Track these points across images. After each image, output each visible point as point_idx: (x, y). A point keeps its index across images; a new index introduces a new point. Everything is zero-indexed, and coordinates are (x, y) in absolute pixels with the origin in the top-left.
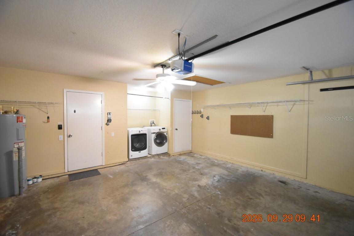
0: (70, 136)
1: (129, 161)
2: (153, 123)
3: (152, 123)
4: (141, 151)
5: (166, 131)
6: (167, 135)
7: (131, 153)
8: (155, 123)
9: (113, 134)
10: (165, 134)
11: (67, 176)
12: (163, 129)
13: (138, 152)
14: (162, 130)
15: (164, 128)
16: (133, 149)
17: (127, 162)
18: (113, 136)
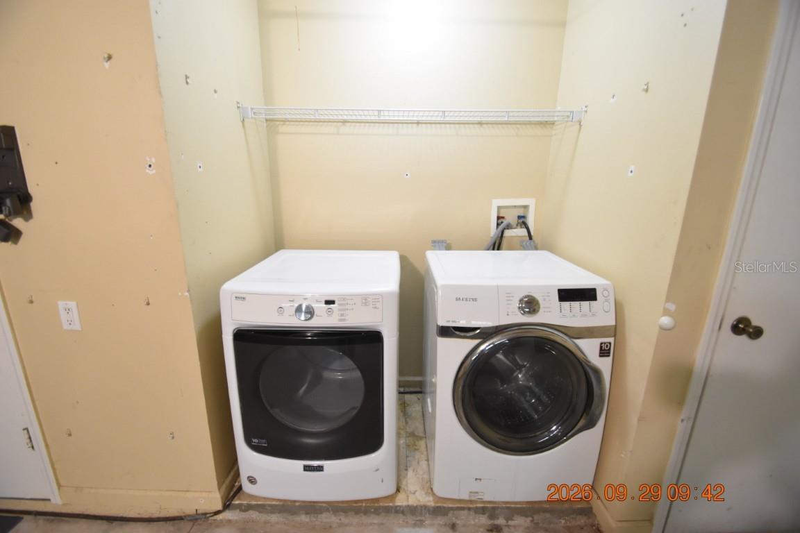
1: (226, 507)
2: (522, 222)
3: (511, 217)
4: (327, 464)
5: (610, 321)
6: (604, 365)
7: (250, 460)
8: (531, 222)
10: (589, 348)
12: (567, 295)
13: (300, 464)
14: (554, 314)
15: (587, 295)
17: (219, 512)
18: (77, 326)
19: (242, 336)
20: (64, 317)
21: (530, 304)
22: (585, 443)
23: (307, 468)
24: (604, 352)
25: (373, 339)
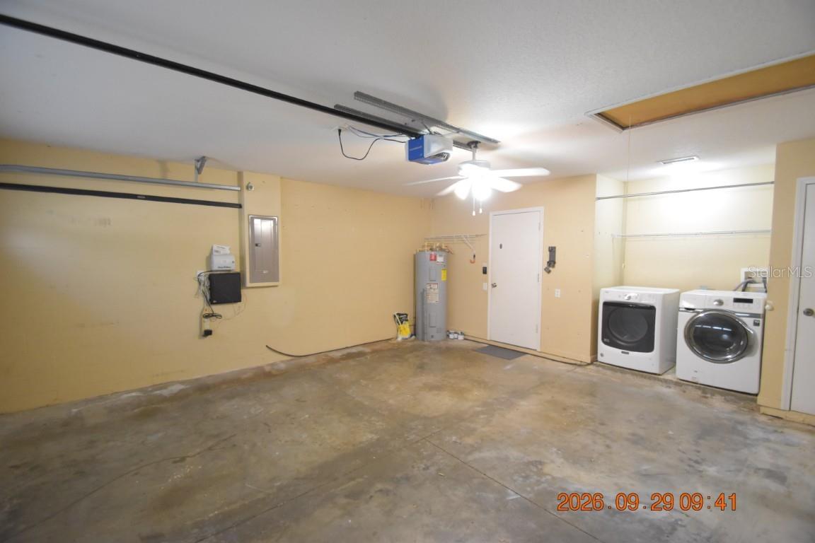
0: (494, 286)
1: (592, 363)
4: (630, 352)
5: (760, 311)
6: (756, 329)
7: (602, 347)
9: (558, 293)
11: (487, 345)
12: (738, 300)
13: (620, 351)
14: (729, 307)
15: (748, 301)
16: (605, 340)
17: (588, 364)
18: (559, 296)
19: (606, 304)
20: (556, 293)
21: (721, 303)
22: (749, 363)
23: (623, 352)
24: (756, 324)
25: (652, 309)
